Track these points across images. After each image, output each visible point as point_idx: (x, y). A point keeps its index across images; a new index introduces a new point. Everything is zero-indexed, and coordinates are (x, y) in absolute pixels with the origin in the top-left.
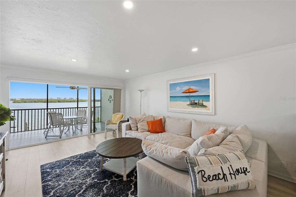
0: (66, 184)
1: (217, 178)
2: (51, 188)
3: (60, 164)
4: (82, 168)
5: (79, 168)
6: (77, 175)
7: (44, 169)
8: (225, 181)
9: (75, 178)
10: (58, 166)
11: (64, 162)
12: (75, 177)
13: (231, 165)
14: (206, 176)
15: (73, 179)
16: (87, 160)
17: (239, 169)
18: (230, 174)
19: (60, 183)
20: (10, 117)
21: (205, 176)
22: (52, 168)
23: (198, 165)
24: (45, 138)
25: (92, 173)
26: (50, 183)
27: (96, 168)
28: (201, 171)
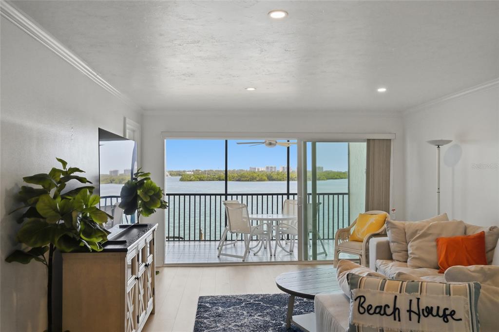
0: (226, 328)
1: (382, 312)
2: (205, 327)
3: (227, 301)
4: (259, 316)
5: (253, 314)
6: (245, 323)
7: (202, 302)
8: (395, 319)
9: (241, 326)
10: (223, 303)
11: (233, 301)
12: (242, 324)
13: (418, 299)
14: (365, 305)
15: (238, 326)
16: (273, 307)
17: (432, 308)
18: (410, 311)
19: (218, 325)
20: (161, 202)
21: (363, 305)
22: (214, 304)
23: (359, 288)
24: (217, 257)
25: (272, 327)
26: (205, 321)
27: (282, 322)
28: (360, 297)
